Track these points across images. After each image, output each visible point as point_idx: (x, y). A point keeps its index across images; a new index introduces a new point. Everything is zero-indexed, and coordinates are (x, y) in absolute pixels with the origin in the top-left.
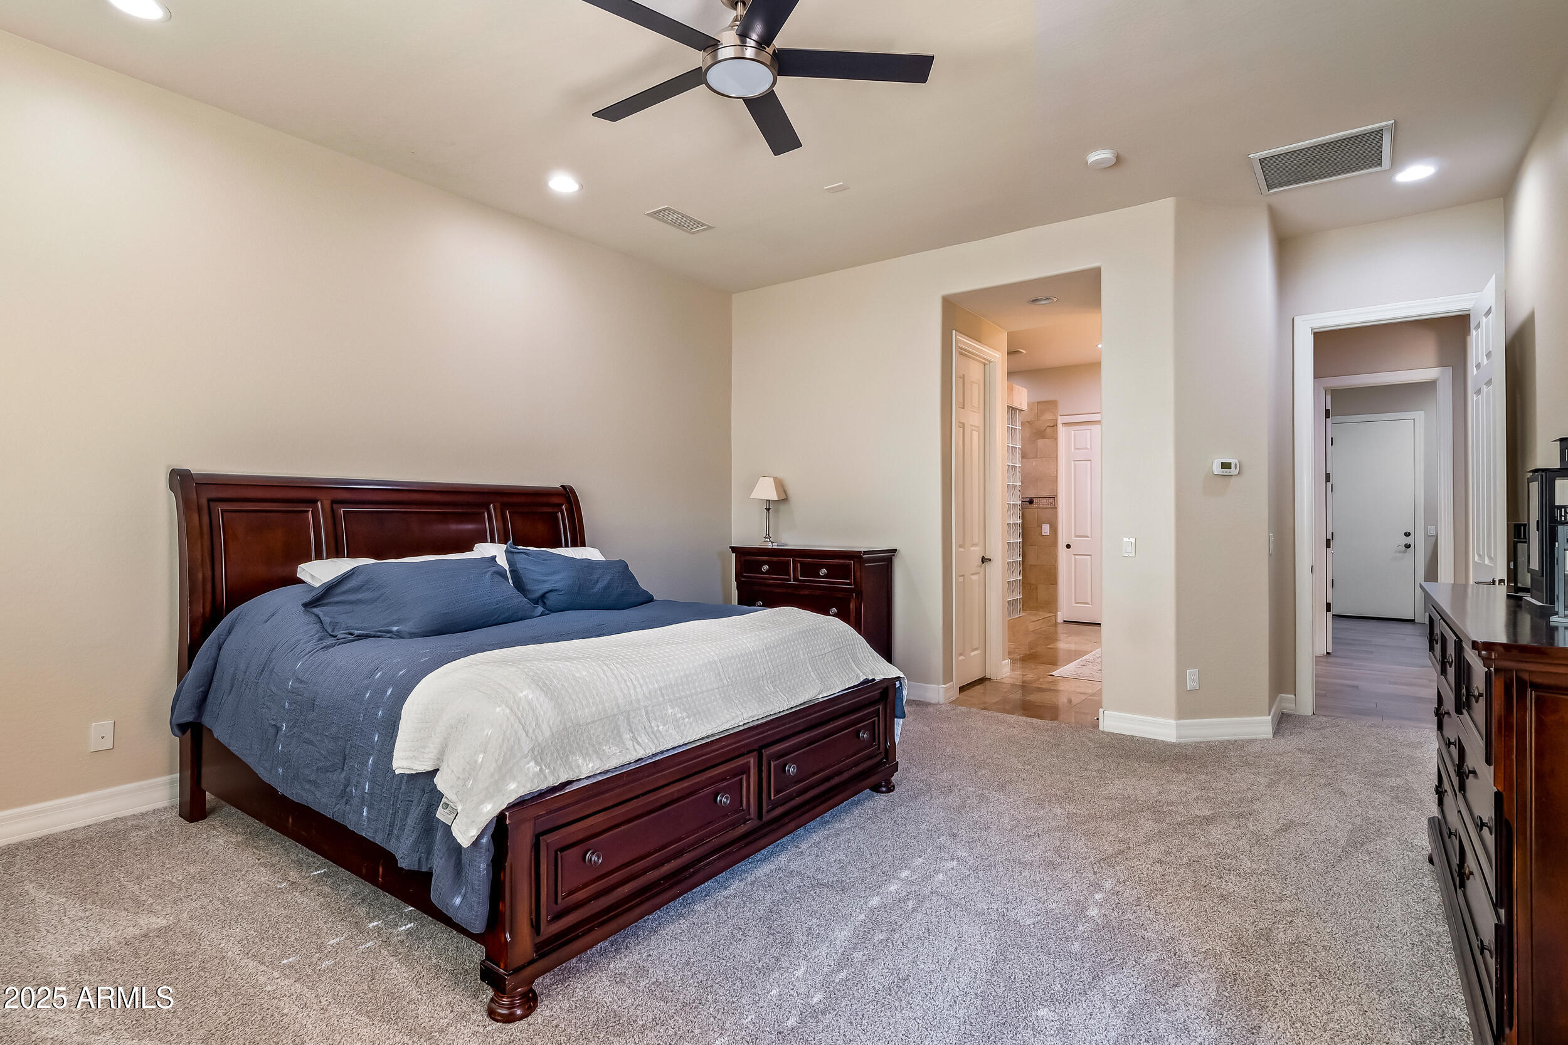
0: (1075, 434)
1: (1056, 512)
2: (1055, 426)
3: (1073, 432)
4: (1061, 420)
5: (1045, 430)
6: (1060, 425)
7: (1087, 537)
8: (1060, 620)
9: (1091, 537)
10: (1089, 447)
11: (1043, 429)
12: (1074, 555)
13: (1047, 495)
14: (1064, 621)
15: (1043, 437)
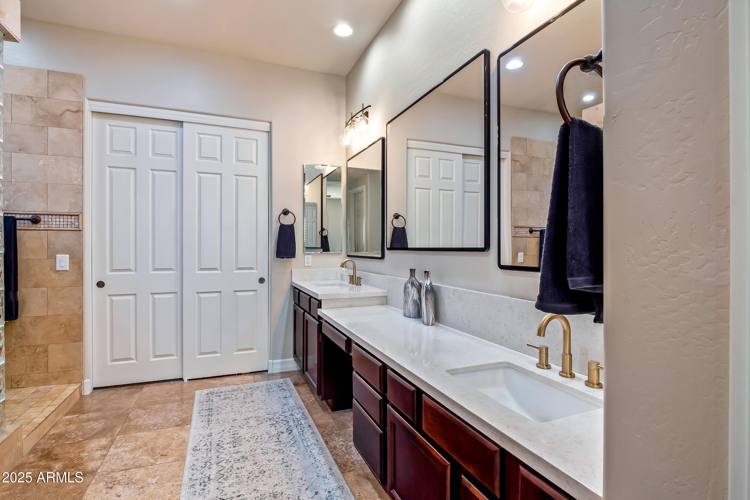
0: (111, 132)
1: (82, 237)
2: (79, 111)
3: (108, 127)
4: (88, 107)
5: (62, 115)
6: (87, 115)
7: (130, 270)
8: (87, 391)
9: (136, 272)
10: (132, 150)
11: (59, 112)
12: (109, 295)
13: (66, 211)
14: (94, 389)
15: (59, 125)
